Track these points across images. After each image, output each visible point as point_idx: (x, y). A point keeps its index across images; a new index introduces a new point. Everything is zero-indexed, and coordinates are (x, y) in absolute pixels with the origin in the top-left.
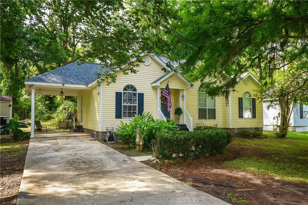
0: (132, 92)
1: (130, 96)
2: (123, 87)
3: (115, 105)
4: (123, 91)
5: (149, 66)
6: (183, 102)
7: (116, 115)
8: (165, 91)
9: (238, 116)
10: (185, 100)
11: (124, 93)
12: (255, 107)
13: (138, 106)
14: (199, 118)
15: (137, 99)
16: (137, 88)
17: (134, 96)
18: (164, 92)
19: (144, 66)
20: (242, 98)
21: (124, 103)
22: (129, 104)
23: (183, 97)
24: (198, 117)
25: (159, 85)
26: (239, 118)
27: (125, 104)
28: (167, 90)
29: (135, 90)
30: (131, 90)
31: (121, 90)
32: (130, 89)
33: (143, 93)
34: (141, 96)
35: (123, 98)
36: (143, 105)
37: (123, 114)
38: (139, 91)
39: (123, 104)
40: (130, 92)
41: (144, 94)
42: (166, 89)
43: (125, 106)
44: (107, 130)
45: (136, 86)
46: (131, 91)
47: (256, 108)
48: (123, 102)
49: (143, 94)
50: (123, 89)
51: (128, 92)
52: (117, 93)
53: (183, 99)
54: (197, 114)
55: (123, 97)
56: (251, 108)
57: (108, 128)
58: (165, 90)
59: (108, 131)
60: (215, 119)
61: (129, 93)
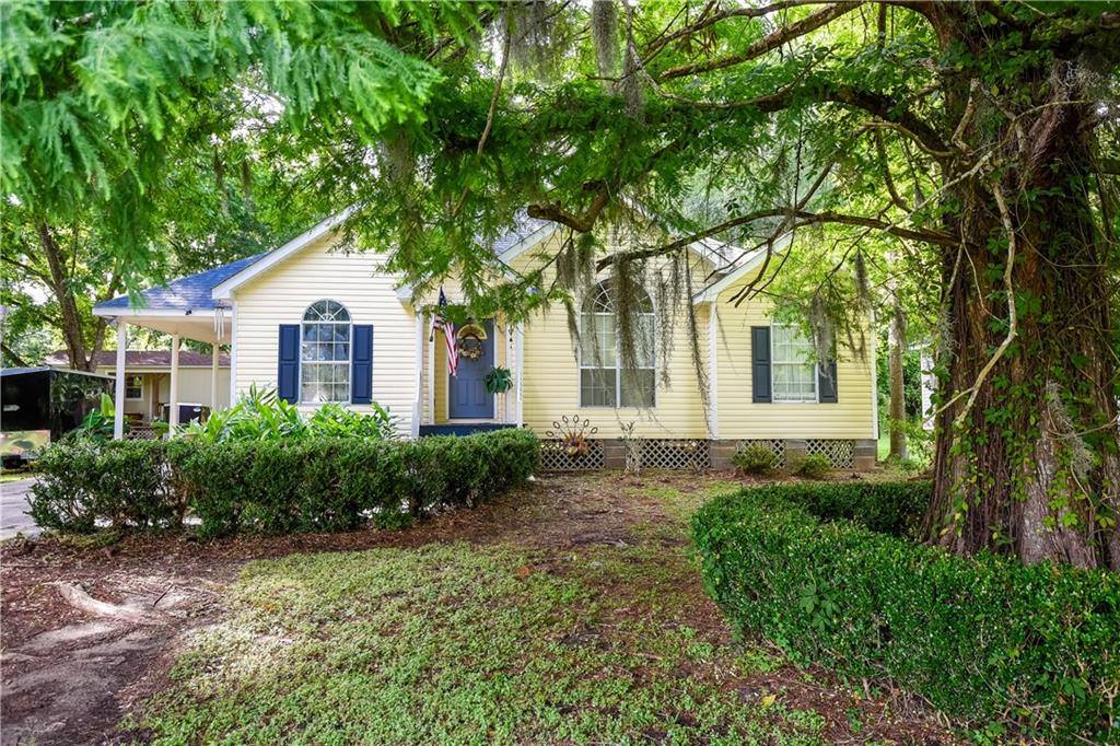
0: (335, 322)
1: (326, 335)
2: (304, 310)
3: (277, 364)
4: (305, 319)
7: (278, 394)
9: (751, 394)
11: (307, 328)
13: (355, 365)
14: (584, 403)
15: (351, 343)
16: (350, 310)
17: (341, 334)
20: (767, 329)
21: (304, 356)
22: (322, 362)
23: (511, 332)
24: (579, 400)
26: (754, 401)
27: (310, 361)
29: (344, 315)
30: (329, 317)
31: (296, 318)
32: (327, 314)
33: (372, 326)
34: (365, 335)
35: (301, 342)
36: (372, 363)
37: (302, 391)
38: (357, 318)
39: (304, 359)
40: (326, 322)
41: (374, 328)
43: (309, 366)
45: (345, 305)
46: (333, 320)
47: (839, 365)
49: (370, 327)
50: (301, 316)
51: (319, 322)
52: (283, 328)
53: (512, 341)
54: (575, 388)
55: (304, 340)
60: (654, 406)
61: (321, 326)
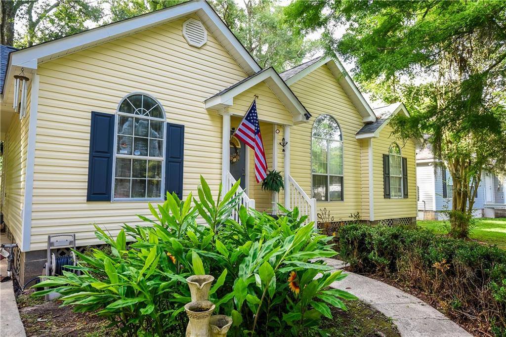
0: (150, 118)
1: (141, 130)
2: (120, 100)
3: (88, 156)
4: (120, 110)
5: (202, 51)
6: (284, 157)
7: (88, 189)
8: (243, 124)
10: (287, 152)
11: (123, 120)
12: (407, 176)
13: (168, 162)
15: (164, 140)
16: (165, 109)
17: (156, 130)
18: (241, 126)
19: (187, 46)
20: (388, 156)
21: (119, 149)
22: (137, 156)
23: (284, 144)
24: (312, 196)
25: (230, 103)
27: (124, 155)
28: (249, 121)
29: (158, 112)
30: (144, 112)
31: (111, 107)
32: (142, 109)
33: (183, 126)
34: (177, 133)
35: (116, 134)
36: (182, 161)
37: (116, 186)
38: (171, 117)
39: (116, 155)
40: (141, 116)
41: (185, 129)
42: (246, 119)
43: (123, 160)
44: (51, 244)
45: (161, 102)
46: (147, 115)
47: (408, 178)
48: (118, 147)
49: (182, 128)
50: (117, 106)
51: (134, 115)
52: (96, 116)
53: (284, 151)
55: (119, 131)
56: (401, 178)
57: (52, 240)
58: (244, 121)
59: (51, 248)
60: (343, 200)
61: (137, 120)
